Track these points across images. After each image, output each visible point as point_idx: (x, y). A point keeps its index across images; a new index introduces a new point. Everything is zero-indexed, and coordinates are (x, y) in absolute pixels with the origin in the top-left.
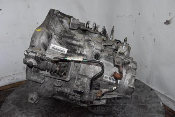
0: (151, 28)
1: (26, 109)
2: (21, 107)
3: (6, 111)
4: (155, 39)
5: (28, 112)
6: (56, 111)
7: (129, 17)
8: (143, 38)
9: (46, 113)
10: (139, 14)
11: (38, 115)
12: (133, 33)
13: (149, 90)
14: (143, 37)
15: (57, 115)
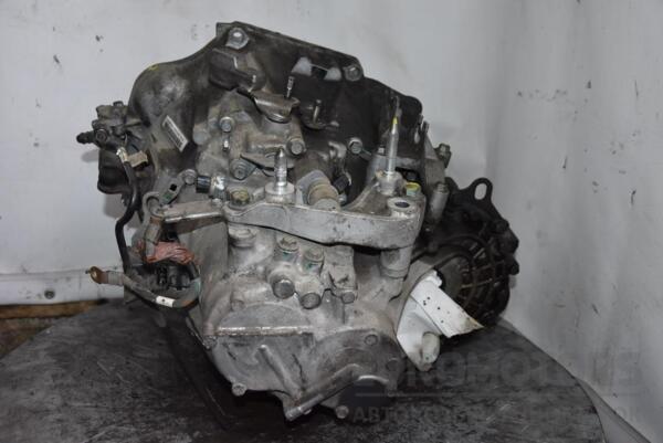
0: (622, 146)
1: (75, 378)
2: (66, 367)
3: (15, 368)
4: (634, 193)
5: (75, 386)
6: (164, 405)
7: (554, 98)
8: (595, 188)
9: (129, 404)
10: (589, 85)
11: (100, 404)
12: (563, 164)
13: (578, 412)
14: (595, 184)
15: (158, 419)
